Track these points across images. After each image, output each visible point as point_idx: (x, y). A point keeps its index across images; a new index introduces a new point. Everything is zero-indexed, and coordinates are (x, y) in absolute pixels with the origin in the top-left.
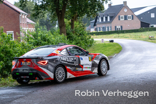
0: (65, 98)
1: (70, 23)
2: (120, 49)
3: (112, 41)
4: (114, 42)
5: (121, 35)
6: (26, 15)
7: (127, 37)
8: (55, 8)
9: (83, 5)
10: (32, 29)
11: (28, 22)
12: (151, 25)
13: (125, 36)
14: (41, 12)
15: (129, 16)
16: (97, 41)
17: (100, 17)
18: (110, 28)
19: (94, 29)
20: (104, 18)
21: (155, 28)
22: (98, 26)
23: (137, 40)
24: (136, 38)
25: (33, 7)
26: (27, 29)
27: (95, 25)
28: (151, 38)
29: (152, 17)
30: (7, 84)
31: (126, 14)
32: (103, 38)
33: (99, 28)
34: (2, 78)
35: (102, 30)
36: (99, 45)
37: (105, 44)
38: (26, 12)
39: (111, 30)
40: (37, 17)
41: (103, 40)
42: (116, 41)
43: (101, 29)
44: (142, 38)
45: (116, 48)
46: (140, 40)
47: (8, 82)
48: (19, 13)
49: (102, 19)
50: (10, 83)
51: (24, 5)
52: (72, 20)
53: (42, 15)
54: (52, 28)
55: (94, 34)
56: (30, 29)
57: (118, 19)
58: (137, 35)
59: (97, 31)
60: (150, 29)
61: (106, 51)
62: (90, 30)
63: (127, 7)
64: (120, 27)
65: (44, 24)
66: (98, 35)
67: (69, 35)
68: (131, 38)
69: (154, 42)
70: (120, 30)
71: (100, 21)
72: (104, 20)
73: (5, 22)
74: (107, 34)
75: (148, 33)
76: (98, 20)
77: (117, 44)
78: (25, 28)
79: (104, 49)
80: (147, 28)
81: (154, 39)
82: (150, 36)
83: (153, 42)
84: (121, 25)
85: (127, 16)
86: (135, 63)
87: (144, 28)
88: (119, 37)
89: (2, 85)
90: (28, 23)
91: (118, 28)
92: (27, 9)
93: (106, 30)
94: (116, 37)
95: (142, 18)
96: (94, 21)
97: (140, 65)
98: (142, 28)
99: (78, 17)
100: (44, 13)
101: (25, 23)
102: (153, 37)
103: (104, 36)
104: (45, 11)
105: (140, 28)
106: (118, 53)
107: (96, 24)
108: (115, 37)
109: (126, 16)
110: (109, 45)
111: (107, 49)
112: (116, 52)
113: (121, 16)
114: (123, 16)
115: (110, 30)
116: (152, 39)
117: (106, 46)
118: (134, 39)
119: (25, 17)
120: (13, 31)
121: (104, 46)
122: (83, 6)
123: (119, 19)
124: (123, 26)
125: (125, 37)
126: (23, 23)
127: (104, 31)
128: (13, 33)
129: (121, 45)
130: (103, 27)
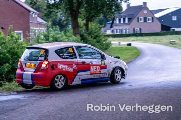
0: (76, 107)
1: (84, 23)
2: (138, 54)
3: (130, 45)
4: (132, 46)
5: (140, 38)
6: (37, 14)
7: (146, 41)
8: (69, 6)
9: (100, 4)
10: (43, 29)
11: (39, 21)
12: (173, 29)
13: (143, 39)
14: (53, 11)
15: (149, 18)
16: (113, 44)
17: (117, 18)
18: (127, 30)
19: (111, 31)
20: (122, 19)
21: (177, 31)
22: (115, 28)
23: (157, 44)
24: (156, 42)
25: (45, 5)
26: (38, 28)
27: (111, 27)
28: (172, 43)
29: (173, 20)
30: (12, 89)
31: (145, 16)
32: (120, 41)
33: (116, 30)
34: (7, 83)
35: (119, 33)
36: (115, 48)
37: (122, 48)
38: (37, 11)
39: (129, 32)
40: (49, 17)
41: (119, 43)
42: (134, 44)
43: (118, 31)
44: (162, 42)
45: (134, 52)
46: (160, 44)
47: (13, 87)
48: (29, 11)
49: (120, 20)
50: (15, 88)
51: (35, 2)
52: (86, 21)
53: (55, 14)
54: (65, 28)
55: (110, 37)
56: (41, 29)
57: (136, 21)
58: (158, 39)
59: (114, 33)
60: (172, 32)
61: (123, 55)
62: (106, 32)
63: (147, 9)
64: (139, 30)
65: (57, 23)
66: (114, 37)
67: (83, 37)
68: (151, 42)
69: (176, 47)
70: (139, 32)
71: (118, 22)
72: (122, 22)
73: (14, 21)
74: (124, 37)
75: (169, 37)
76: (115, 22)
77: (135, 48)
78: (35, 27)
79: (121, 53)
80: (168, 31)
81: (175, 44)
82: (171, 40)
83: (174, 47)
84: (140, 28)
85: (147, 18)
86: (155, 70)
87: (164, 31)
88: (137, 40)
89: (6, 90)
90: (38, 23)
91: (136, 31)
92: (39, 8)
93: (123, 32)
94: (135, 40)
95: (163, 21)
96: (111, 22)
97: (160, 72)
98: (162, 31)
99: (94, 18)
100: (57, 12)
101: (36, 22)
102: (174, 41)
103: (121, 38)
104: (58, 10)
105: (161, 31)
106: (136, 58)
107: (113, 25)
108: (133, 40)
109: (145, 17)
110: (126, 49)
111: (125, 53)
112: (134, 57)
113: (140, 18)
114: (143, 18)
115: (127, 33)
116: (174, 43)
117: (123, 50)
118: (154, 42)
119: (36, 16)
120: (22, 31)
121: (120, 50)
122: (100, 6)
123: (138, 21)
124: (142, 29)
125: (144, 41)
126: (33, 22)
127: (121, 33)
128: (22, 33)
129: (139, 49)
130: (120, 30)
